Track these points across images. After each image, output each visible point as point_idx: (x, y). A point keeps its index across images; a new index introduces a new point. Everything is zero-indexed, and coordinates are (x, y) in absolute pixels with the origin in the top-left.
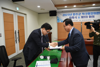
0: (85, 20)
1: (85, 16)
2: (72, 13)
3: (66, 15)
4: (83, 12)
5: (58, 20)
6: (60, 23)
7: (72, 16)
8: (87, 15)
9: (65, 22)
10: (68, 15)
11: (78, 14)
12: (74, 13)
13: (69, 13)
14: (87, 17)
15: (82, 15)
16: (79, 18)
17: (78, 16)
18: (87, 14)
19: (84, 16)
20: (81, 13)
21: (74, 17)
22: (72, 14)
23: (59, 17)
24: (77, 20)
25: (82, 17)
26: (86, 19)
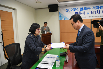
0: (96, 16)
1: (97, 11)
2: (79, 7)
3: (71, 10)
4: (94, 6)
5: (60, 16)
6: (63, 20)
7: (79, 11)
8: (100, 10)
9: (72, 20)
10: (73, 10)
11: (87, 8)
12: (82, 7)
13: (75, 8)
14: (100, 12)
15: (92, 10)
16: (88, 13)
17: (86, 11)
18: (100, 8)
19: (95, 10)
20: (91, 7)
21: (82, 12)
22: (79, 9)
23: (61, 13)
24: (85, 17)
25: (93, 12)
26: (98, 15)
